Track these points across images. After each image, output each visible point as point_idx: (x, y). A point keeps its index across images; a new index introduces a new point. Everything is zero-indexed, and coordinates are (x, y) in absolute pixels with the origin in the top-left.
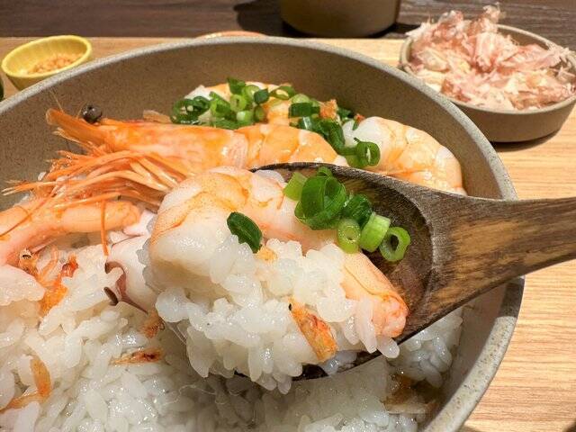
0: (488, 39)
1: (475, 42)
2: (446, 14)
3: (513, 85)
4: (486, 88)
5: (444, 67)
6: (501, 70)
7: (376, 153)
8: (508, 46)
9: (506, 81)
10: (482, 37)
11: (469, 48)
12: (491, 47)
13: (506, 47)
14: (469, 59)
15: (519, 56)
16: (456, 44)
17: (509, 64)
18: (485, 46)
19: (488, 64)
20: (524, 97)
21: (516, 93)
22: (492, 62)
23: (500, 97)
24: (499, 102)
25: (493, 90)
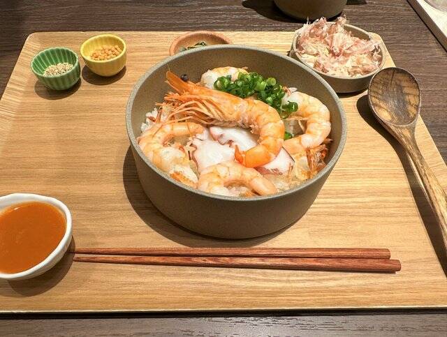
0: (339, 36)
1: (332, 38)
2: (317, 20)
3: (350, 64)
4: (336, 65)
5: (315, 53)
6: (345, 54)
7: (296, 107)
8: (349, 40)
9: (346, 61)
10: (336, 35)
11: (329, 41)
12: (341, 41)
13: (348, 42)
14: (328, 47)
15: (354, 47)
16: (322, 37)
17: (348, 52)
18: (337, 40)
19: (339, 52)
20: (355, 70)
21: (351, 68)
22: (340, 50)
23: (343, 70)
24: (342, 72)
25: (340, 66)
